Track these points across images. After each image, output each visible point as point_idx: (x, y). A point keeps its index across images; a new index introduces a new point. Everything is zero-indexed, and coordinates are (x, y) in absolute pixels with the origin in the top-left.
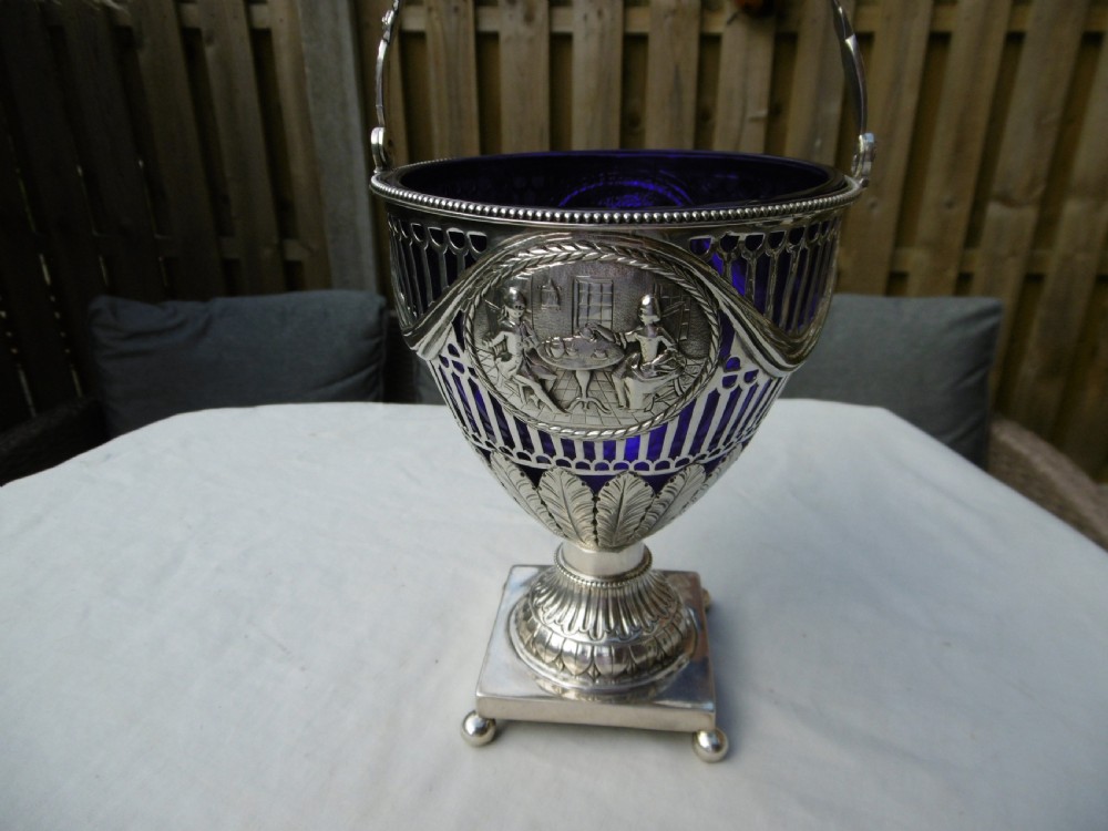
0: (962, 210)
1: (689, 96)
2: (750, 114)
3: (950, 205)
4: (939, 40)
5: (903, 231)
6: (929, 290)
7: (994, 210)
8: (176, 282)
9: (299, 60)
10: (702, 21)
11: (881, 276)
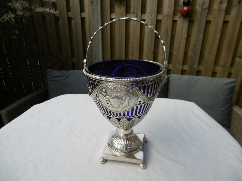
0: (230, 59)
1: (170, 33)
2: (183, 37)
3: (227, 58)
4: (226, 23)
5: (216, 63)
6: (222, 76)
7: (237, 59)
8: (63, 66)
9: (90, 24)
10: (173, 17)
11: (211, 72)
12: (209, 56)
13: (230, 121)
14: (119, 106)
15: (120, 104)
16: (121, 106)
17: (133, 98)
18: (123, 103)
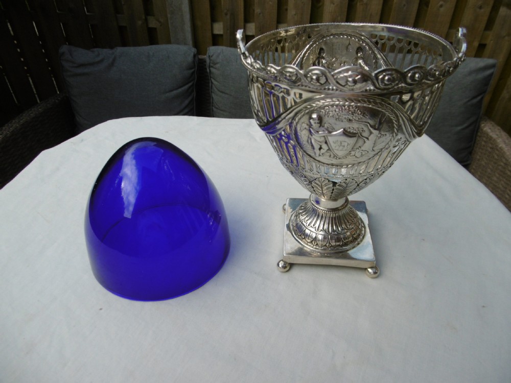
0: (487, 10)
3: (481, 8)
7: (503, 11)
12: (441, 3)
13: (470, 153)
14: (349, 153)
15: (352, 149)
16: (353, 153)
17: (387, 133)
18: (360, 147)
